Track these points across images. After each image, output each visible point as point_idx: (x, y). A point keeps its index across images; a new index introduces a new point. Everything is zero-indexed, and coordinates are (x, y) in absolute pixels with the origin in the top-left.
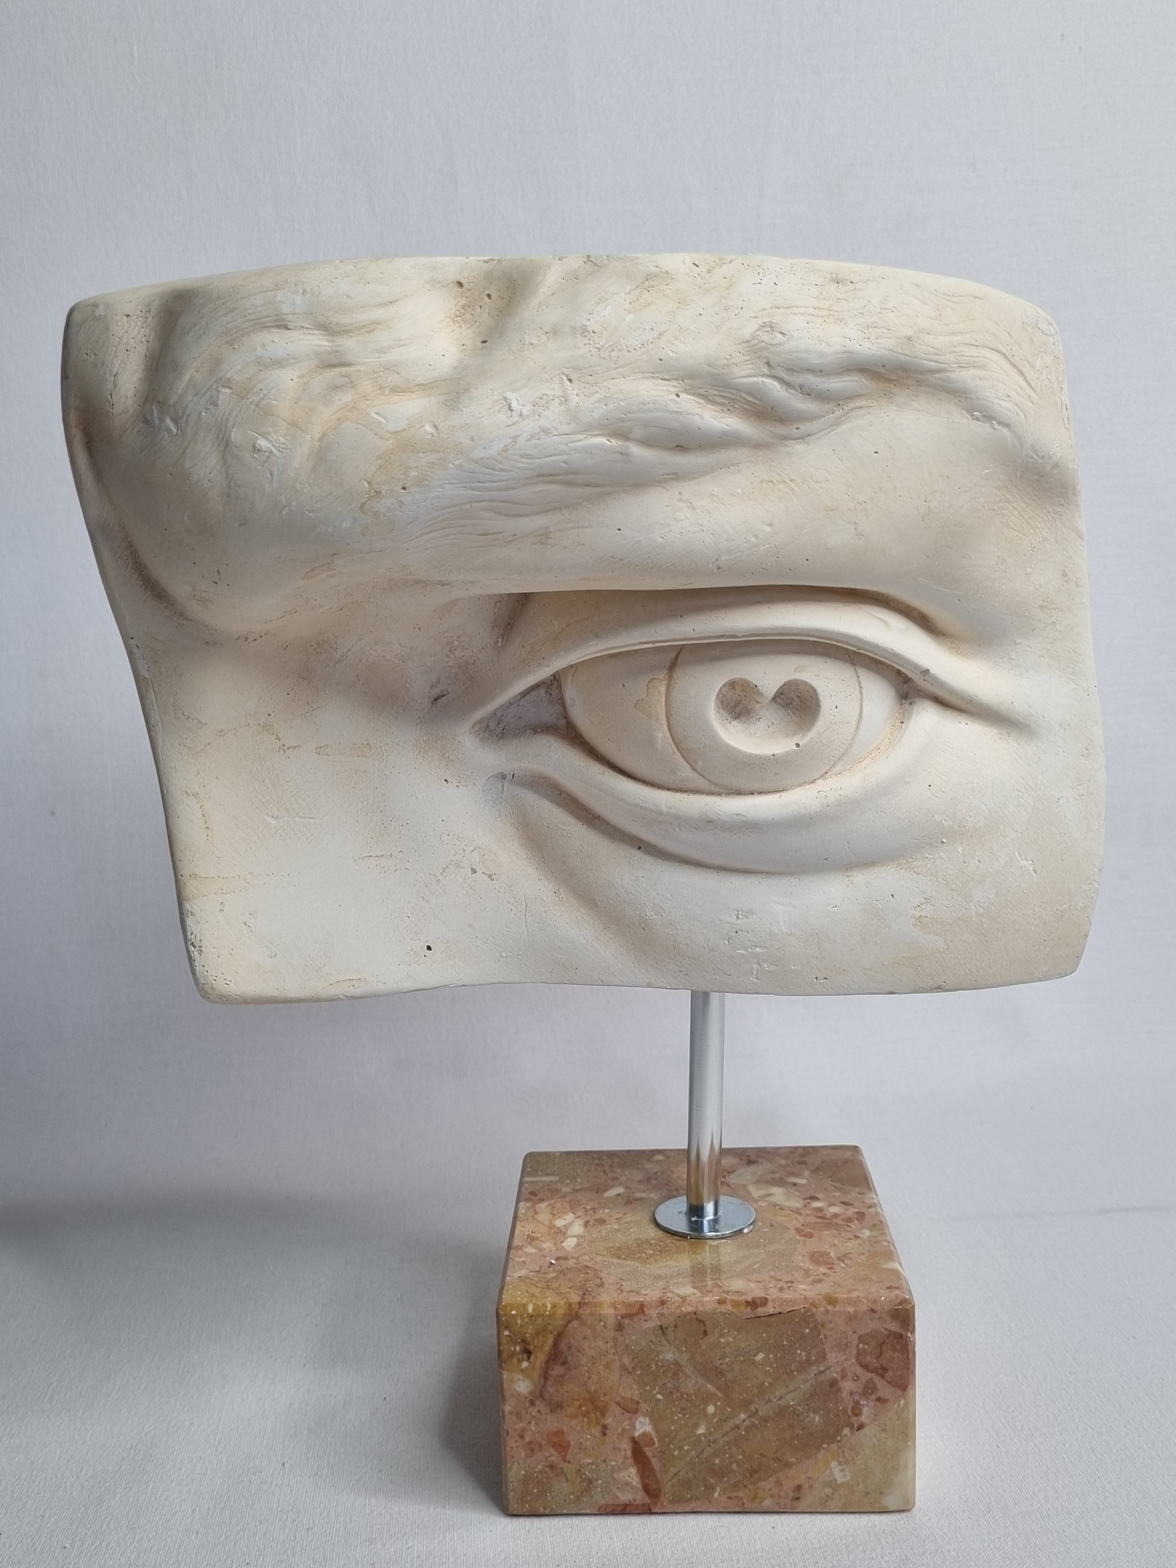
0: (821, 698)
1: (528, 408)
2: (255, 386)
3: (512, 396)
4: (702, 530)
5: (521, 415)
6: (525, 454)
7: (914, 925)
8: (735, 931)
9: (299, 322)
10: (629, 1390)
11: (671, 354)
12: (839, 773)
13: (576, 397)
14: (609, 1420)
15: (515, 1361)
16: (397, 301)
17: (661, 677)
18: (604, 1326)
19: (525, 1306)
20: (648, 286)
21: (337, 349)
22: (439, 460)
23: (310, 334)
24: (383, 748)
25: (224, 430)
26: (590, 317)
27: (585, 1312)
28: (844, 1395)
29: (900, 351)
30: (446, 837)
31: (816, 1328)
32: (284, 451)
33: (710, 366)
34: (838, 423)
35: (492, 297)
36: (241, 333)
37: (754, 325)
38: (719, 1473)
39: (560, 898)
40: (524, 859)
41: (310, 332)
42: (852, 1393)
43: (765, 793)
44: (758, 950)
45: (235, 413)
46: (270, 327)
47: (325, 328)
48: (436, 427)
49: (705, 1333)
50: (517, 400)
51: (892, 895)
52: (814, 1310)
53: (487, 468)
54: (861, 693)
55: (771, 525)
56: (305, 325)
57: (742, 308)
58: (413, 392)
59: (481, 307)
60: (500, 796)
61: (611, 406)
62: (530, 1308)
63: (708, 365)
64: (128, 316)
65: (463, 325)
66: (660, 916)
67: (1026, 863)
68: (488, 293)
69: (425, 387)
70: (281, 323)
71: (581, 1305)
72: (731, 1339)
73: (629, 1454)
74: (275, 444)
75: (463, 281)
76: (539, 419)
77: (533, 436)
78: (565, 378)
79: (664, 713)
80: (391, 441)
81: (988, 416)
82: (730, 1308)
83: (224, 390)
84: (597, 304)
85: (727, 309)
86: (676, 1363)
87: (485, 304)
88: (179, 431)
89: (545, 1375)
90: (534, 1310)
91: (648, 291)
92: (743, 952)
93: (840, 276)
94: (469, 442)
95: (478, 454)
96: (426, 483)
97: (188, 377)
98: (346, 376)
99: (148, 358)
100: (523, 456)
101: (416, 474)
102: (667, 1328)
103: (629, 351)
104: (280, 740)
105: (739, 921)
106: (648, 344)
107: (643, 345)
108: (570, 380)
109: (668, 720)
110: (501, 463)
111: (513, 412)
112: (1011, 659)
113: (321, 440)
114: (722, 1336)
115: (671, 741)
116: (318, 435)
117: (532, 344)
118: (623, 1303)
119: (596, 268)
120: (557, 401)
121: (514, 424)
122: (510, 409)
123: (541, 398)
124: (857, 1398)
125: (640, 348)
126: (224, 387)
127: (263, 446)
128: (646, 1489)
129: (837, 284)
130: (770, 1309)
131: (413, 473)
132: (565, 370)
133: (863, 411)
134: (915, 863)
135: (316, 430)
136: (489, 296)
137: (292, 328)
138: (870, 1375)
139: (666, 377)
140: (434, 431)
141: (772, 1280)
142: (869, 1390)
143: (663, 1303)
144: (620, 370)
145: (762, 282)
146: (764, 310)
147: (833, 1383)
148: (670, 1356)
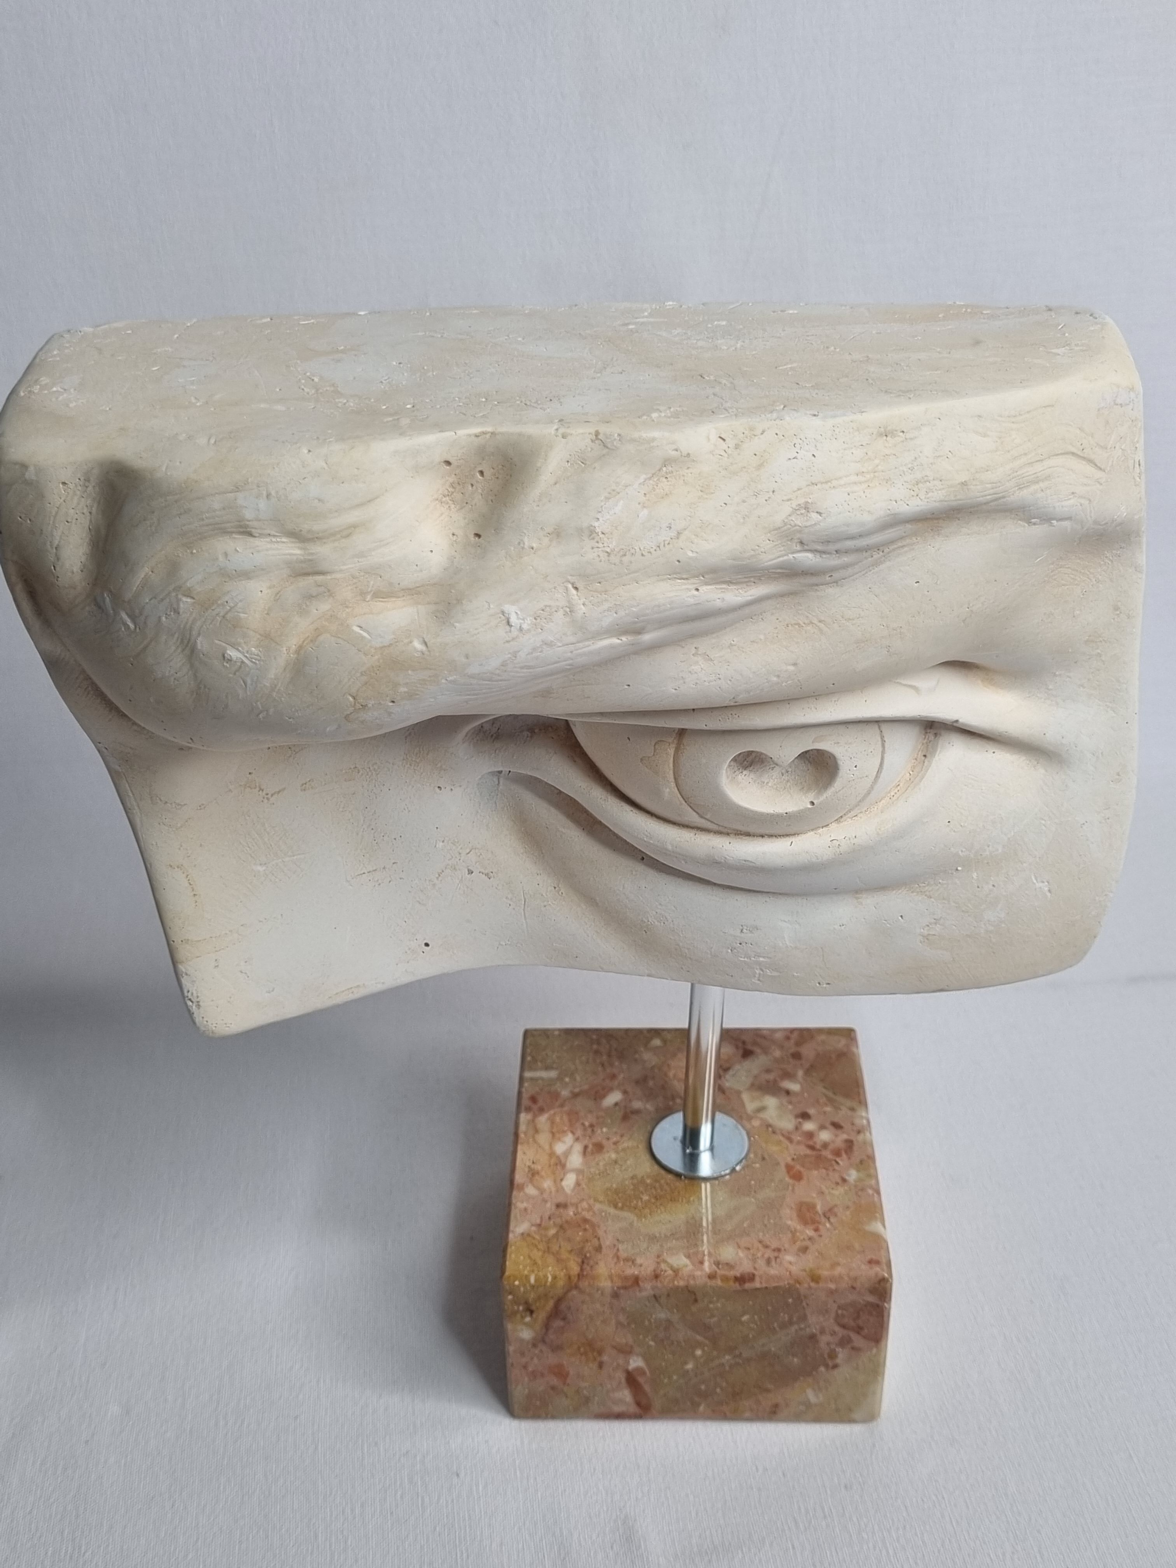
0: (840, 763)
1: (529, 622)
2: (220, 598)
3: (511, 610)
4: (720, 679)
5: (521, 629)
6: (526, 666)
7: (921, 942)
8: (738, 942)
9: (265, 529)
10: (624, 1338)
11: (690, 554)
12: (855, 816)
13: (582, 606)
14: (605, 1358)
15: (519, 1316)
16: (376, 498)
17: (670, 740)
18: (602, 1294)
19: (527, 1278)
20: (666, 473)
21: (310, 558)
22: (430, 676)
23: (278, 542)
24: (371, 768)
25: (188, 636)
26: (599, 516)
27: (584, 1284)
28: (822, 1345)
29: (953, 499)
30: (441, 844)
31: (799, 1298)
32: (257, 662)
33: (734, 560)
34: (876, 564)
35: (485, 474)
36: (199, 536)
37: (787, 509)
38: (704, 1395)
39: (560, 893)
40: (522, 854)
41: (278, 540)
42: (828, 1344)
43: (776, 836)
44: (761, 959)
45: (199, 623)
46: (232, 532)
47: (296, 536)
48: (426, 644)
49: (696, 1301)
50: (516, 613)
51: (901, 916)
52: (798, 1286)
53: (484, 680)
54: (883, 746)
55: (795, 664)
56: (273, 533)
57: (773, 492)
58: (399, 597)
59: (472, 485)
60: (496, 788)
61: (622, 613)
62: (532, 1280)
63: (732, 559)
64: (64, 483)
65: (453, 506)
66: (662, 924)
67: (1041, 885)
68: (480, 469)
69: (414, 592)
70: (245, 530)
71: (581, 1277)
72: (719, 1305)
73: (623, 1380)
74: (246, 655)
75: (451, 460)
76: (540, 633)
77: (534, 649)
78: (570, 586)
79: (671, 772)
80: (376, 657)
81: (1047, 518)
82: (719, 1282)
83: (184, 599)
84: (607, 499)
85: (756, 495)
86: (669, 1321)
87: (477, 482)
88: (138, 629)
89: (547, 1326)
90: (536, 1280)
91: (666, 478)
92: (746, 959)
93: (889, 428)
94: (464, 660)
95: (474, 669)
96: (418, 696)
97: (143, 576)
98: (321, 586)
99: (93, 533)
100: (522, 668)
101: (406, 690)
102: (660, 1297)
103: (642, 555)
104: (263, 790)
105: (743, 935)
106: (664, 546)
107: (659, 547)
108: (576, 588)
109: (675, 778)
110: (499, 675)
111: (512, 628)
112: (1048, 689)
113: (298, 652)
114: (711, 1302)
115: (679, 796)
116: (294, 646)
117: (532, 548)
118: (619, 1276)
119: (605, 451)
120: (561, 612)
121: (513, 639)
122: (508, 623)
123: (543, 610)
124: (833, 1346)
125: (655, 550)
126: (185, 596)
127: (233, 656)
128: (638, 1404)
129: (885, 437)
130: (757, 1284)
131: (403, 689)
132: (570, 578)
133: (906, 549)
134: (927, 888)
135: (293, 642)
136: (482, 473)
137: (257, 535)
138: (845, 1332)
139: (684, 576)
140: (424, 648)
141: (760, 1246)
142: (844, 1342)
143: (657, 1277)
144: (632, 575)
145: (798, 456)
146: (799, 489)
147: (812, 1337)
148: (662, 1316)
